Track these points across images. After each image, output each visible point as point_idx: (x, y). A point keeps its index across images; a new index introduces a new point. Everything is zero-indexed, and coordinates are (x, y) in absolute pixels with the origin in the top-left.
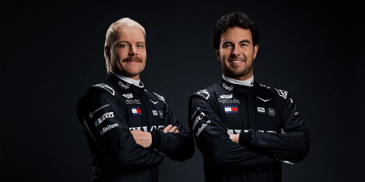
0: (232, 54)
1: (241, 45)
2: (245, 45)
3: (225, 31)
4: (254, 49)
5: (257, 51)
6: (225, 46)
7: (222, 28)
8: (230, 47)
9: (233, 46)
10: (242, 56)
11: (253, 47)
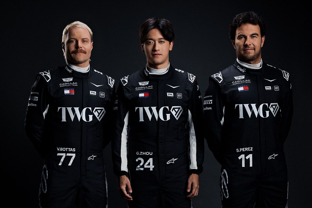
0: (245, 44)
1: (252, 37)
2: (254, 37)
3: (240, 26)
4: (262, 40)
5: (264, 41)
6: (240, 38)
7: (237, 24)
8: (243, 39)
9: (246, 38)
10: (252, 46)
11: (261, 38)
